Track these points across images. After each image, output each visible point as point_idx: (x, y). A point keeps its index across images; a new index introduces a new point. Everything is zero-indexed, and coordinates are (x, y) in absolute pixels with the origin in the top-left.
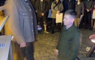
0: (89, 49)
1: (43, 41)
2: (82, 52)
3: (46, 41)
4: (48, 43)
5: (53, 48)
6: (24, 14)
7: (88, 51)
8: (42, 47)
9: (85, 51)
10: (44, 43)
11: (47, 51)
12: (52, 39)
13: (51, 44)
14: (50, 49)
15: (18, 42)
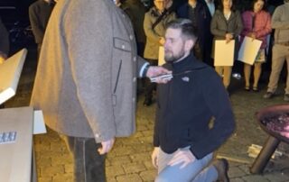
7: (255, 156)
9: (247, 156)
13: (144, 136)
14: (143, 152)
15: (97, 136)
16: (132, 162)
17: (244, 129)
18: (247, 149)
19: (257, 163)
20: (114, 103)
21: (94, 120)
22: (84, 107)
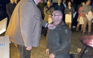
0: (80, 50)
6: (38, 18)
7: (79, 52)
8: (35, 49)
9: (77, 52)
13: (44, 46)
14: (43, 51)
15: (26, 45)
16: (40, 54)
17: (75, 43)
18: (77, 50)
20: (33, 35)
21: (25, 40)
22: (22, 35)
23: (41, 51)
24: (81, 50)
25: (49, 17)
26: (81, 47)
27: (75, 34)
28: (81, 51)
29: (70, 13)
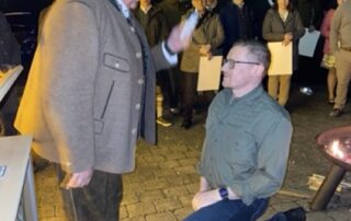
0: (320, 183)
1: (152, 155)
2: (295, 194)
3: (165, 157)
4: (172, 164)
5: (187, 181)
7: (316, 189)
8: (148, 178)
9: (306, 189)
10: (155, 164)
11: (166, 192)
12: (184, 148)
13: (181, 166)
14: (179, 185)
16: (165, 197)
17: (303, 155)
18: (307, 180)
19: (319, 198)
23: (170, 185)
24: (325, 181)
25: (202, 55)
26: (322, 169)
27: (304, 118)
28: (321, 187)
29: (288, 37)
